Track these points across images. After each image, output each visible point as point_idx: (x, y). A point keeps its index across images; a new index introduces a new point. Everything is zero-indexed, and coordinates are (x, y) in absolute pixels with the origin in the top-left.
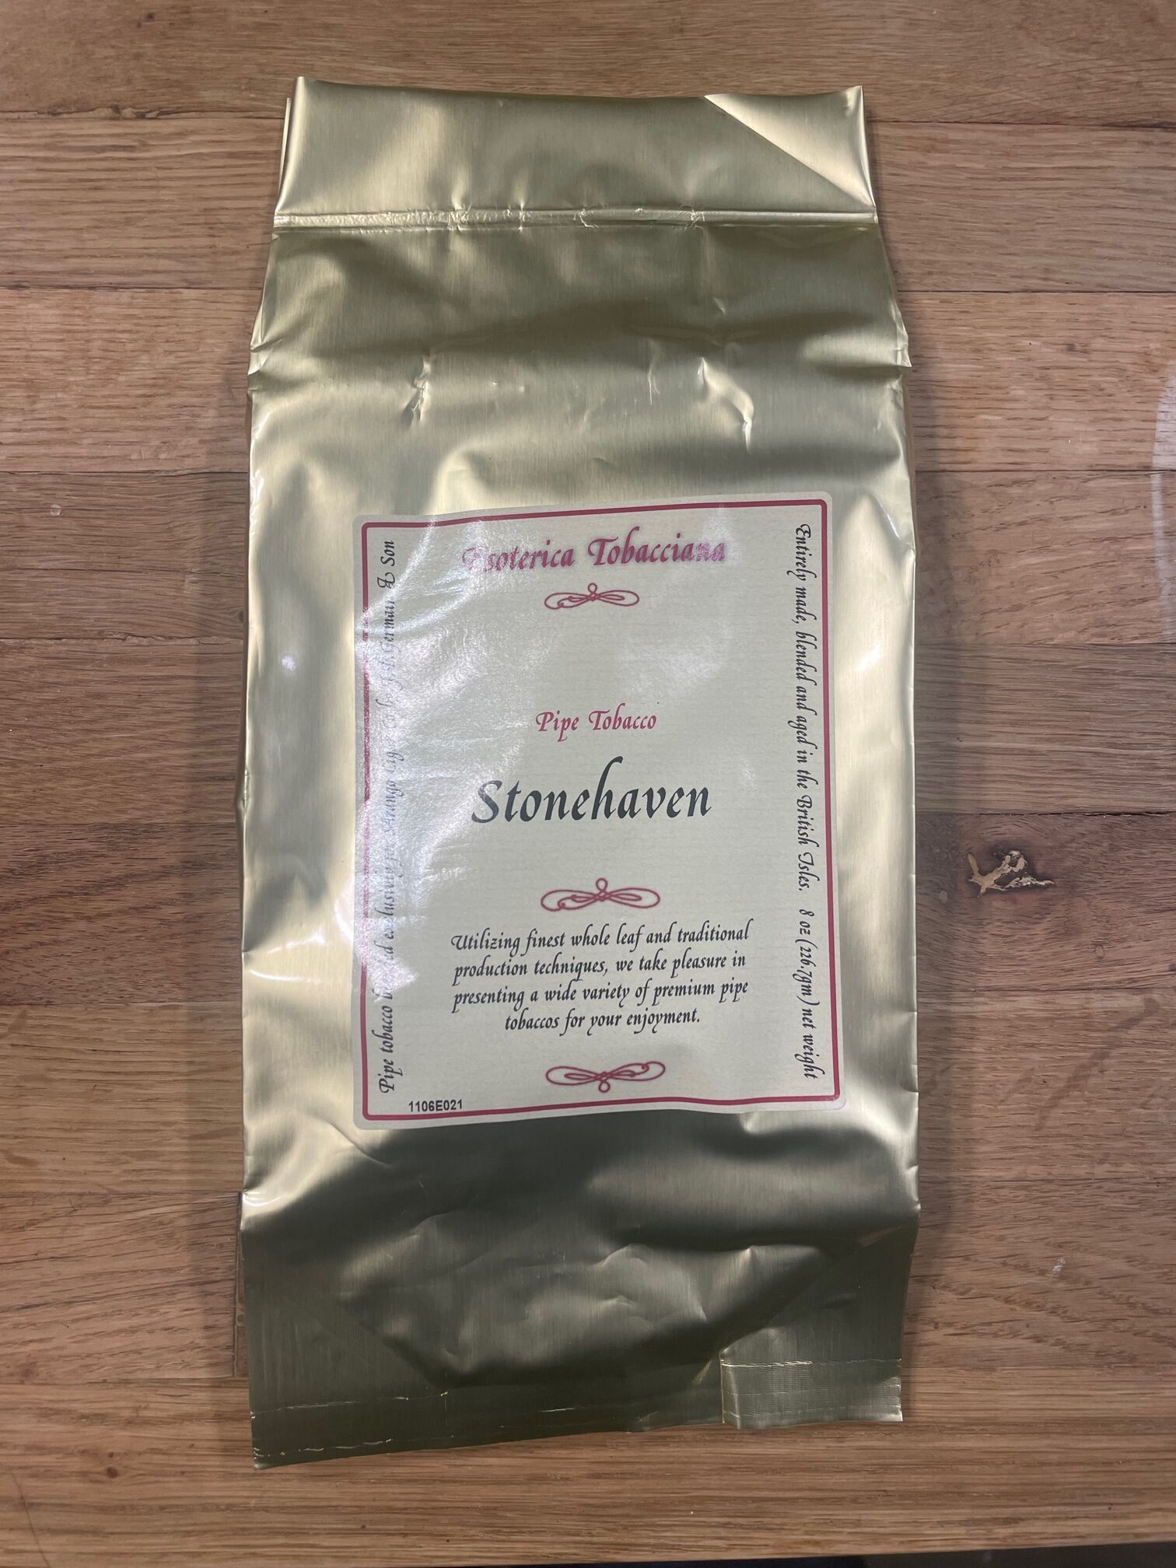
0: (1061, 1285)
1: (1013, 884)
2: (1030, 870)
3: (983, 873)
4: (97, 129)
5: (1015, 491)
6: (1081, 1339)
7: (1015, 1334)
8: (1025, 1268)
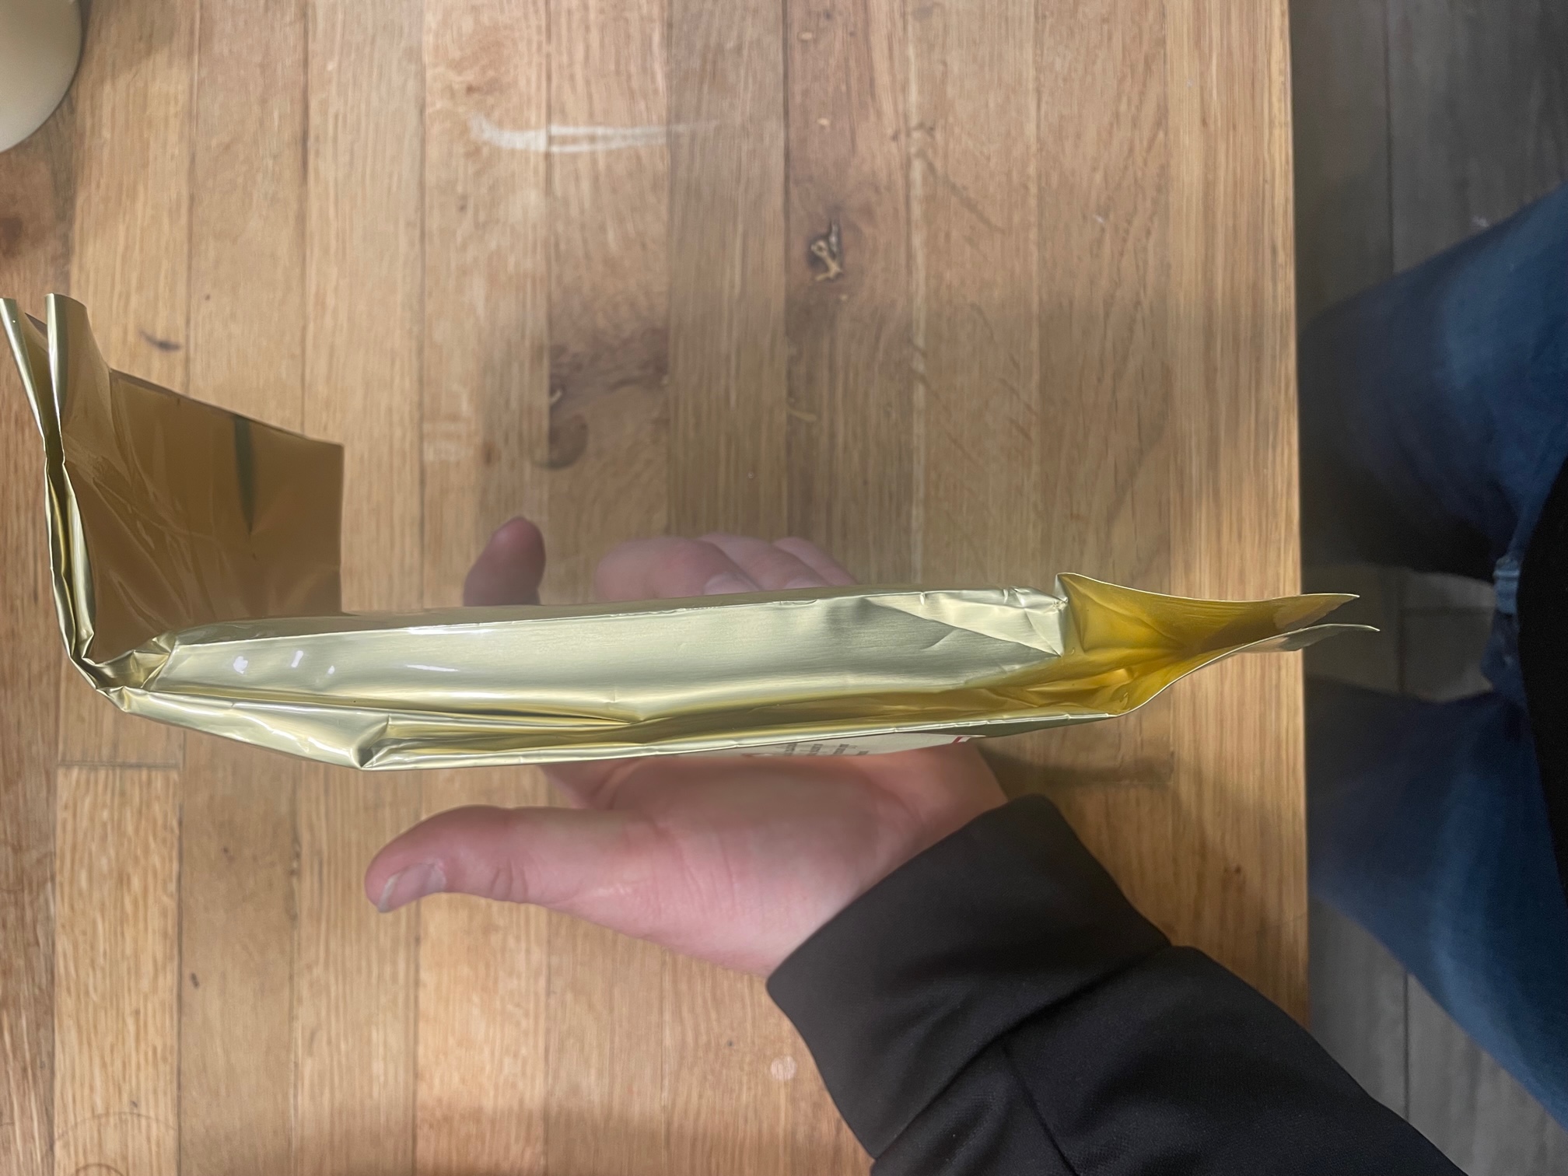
0: (1112, 216)
1: (835, 249)
2: (826, 237)
3: (827, 269)
4: (306, 887)
5: (563, 247)
6: (1149, 203)
7: (1145, 249)
8: (1099, 242)
